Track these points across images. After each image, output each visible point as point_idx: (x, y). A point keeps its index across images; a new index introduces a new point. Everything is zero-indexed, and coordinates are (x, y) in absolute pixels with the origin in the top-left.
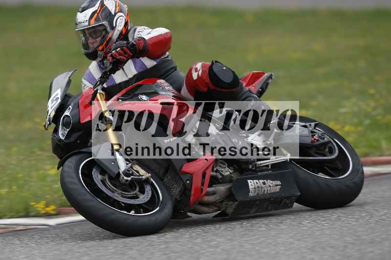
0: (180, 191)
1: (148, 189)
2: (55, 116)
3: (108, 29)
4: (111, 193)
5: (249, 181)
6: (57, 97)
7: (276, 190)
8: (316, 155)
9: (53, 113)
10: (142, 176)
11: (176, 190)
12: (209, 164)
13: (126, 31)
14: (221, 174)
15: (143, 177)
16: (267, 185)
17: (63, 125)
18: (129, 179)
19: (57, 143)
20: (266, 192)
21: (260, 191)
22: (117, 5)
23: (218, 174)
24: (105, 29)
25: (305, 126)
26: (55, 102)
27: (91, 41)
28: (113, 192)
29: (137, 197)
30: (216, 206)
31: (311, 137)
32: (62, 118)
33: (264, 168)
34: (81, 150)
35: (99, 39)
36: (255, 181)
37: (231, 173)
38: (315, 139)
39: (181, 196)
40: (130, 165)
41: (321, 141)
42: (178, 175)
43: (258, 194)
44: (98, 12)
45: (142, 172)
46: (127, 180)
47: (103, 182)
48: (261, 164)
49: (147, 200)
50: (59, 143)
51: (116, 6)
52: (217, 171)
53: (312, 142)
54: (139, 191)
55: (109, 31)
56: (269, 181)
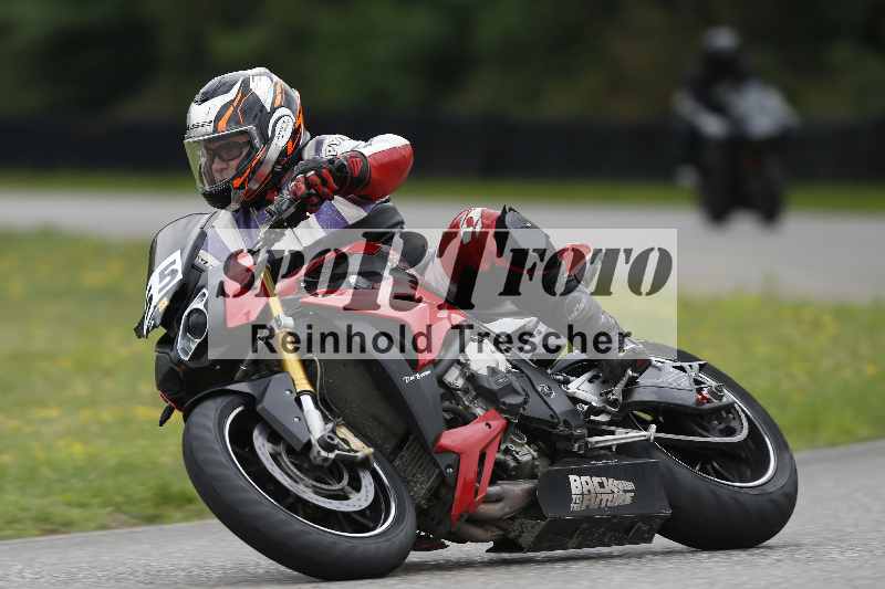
0: (429, 490)
1: (367, 481)
2: (168, 309)
3: (257, 141)
4: (294, 484)
5: (572, 478)
6: (174, 267)
7: (624, 501)
8: (705, 434)
9: (165, 302)
10: (356, 452)
11: (422, 488)
12: (492, 436)
13: (295, 148)
14: (515, 459)
15: (358, 454)
16: (607, 489)
17: (188, 329)
18: (332, 456)
19: (172, 368)
20: (603, 505)
21: (593, 500)
22: (279, 90)
23: (509, 458)
24: (250, 143)
25: (682, 369)
26: (168, 278)
27: (217, 165)
28: (296, 482)
29: (346, 498)
30: (498, 527)
31: (694, 393)
32: (186, 313)
33: (602, 452)
34: (229, 387)
35: (234, 164)
36: (584, 478)
37: (533, 458)
38: (704, 398)
39: (429, 500)
40: (330, 426)
41: (716, 403)
42: (429, 454)
43: (587, 507)
44: (235, 104)
45: (356, 443)
46: (326, 459)
47: (275, 457)
48: (597, 442)
49: (365, 504)
50: (176, 368)
51: (275, 92)
52: (507, 451)
53: (699, 402)
54: (349, 484)
55: (258, 145)
56: (611, 480)
